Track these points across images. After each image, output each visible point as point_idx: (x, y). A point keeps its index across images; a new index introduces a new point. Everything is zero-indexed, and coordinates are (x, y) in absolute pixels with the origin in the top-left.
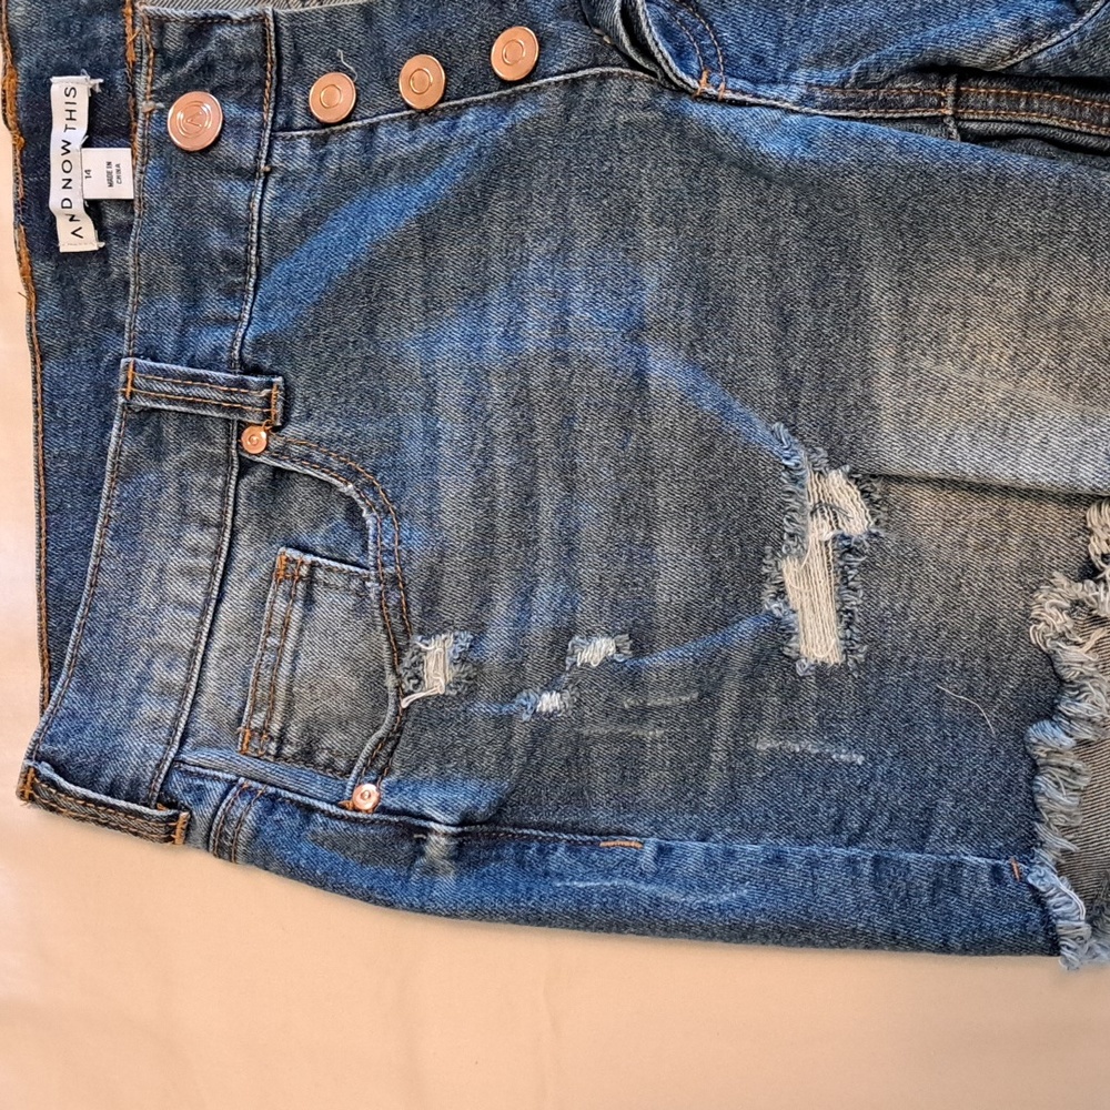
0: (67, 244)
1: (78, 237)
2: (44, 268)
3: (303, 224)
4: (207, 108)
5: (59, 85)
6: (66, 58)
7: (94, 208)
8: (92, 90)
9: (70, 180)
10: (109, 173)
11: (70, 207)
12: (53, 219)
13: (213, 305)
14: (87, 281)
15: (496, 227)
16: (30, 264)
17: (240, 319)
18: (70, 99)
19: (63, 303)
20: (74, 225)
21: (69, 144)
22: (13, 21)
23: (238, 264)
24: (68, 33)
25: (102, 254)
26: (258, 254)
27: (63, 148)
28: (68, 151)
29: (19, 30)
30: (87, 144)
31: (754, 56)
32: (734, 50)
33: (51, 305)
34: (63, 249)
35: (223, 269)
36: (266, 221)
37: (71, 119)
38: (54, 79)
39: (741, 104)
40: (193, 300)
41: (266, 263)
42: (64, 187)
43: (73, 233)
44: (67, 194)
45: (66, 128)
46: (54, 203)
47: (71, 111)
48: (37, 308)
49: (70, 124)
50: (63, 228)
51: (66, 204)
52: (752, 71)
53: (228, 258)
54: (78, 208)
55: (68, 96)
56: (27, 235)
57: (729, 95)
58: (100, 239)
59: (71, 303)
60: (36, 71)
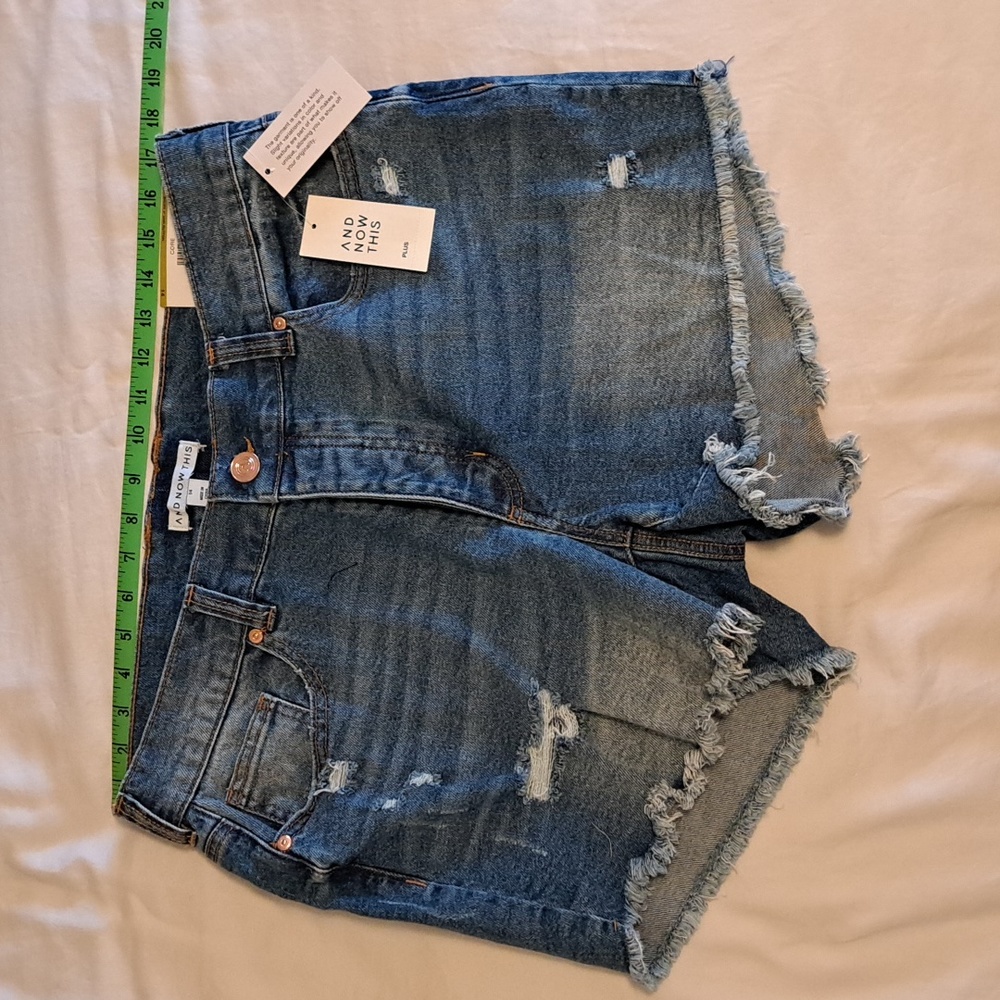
0: (173, 526)
1: (178, 523)
2: (158, 536)
3: (296, 528)
4: (251, 460)
5: (183, 445)
6: (189, 432)
7: (191, 510)
8: (200, 450)
9: (180, 494)
10: (202, 493)
11: (179, 508)
12: (168, 512)
13: (241, 563)
14: (180, 546)
15: (403, 556)
16: (151, 534)
17: (256, 572)
18: (188, 453)
19: (165, 556)
20: (178, 517)
21: (183, 475)
22: (164, 410)
23: (259, 544)
24: (192, 419)
25: (190, 534)
26: (270, 540)
27: (180, 477)
28: (182, 479)
29: (166, 415)
30: (193, 477)
31: (537, 501)
32: (527, 496)
33: (158, 557)
34: (170, 528)
35: (250, 544)
36: (276, 524)
37: (186, 463)
38: (181, 442)
39: (529, 528)
40: (230, 559)
41: (273, 544)
42: (177, 497)
43: (177, 521)
44: (178, 501)
45: (183, 467)
46: (170, 504)
47: (187, 459)
48: (150, 556)
49: (186, 465)
50: (172, 517)
51: (177, 506)
52: (535, 509)
53: (253, 540)
54: (183, 509)
55: (187, 451)
56: (152, 519)
58: (190, 526)
59: (170, 557)
60: (171, 436)
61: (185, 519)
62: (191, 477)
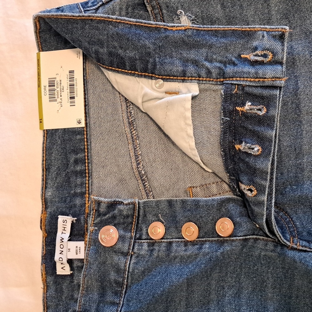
0: (59, 272)
1: (63, 269)
3: (143, 272)
4: (111, 231)
5: (61, 218)
6: (64, 210)
7: (70, 262)
8: (72, 221)
9: (62, 251)
10: (77, 250)
11: (62, 261)
12: (55, 263)
13: (110, 297)
14: (65, 284)
15: (213, 282)
16: (46, 277)
17: (120, 303)
18: (65, 224)
19: (56, 290)
20: (63, 266)
21: (63, 239)
22: (47, 197)
23: (120, 284)
24: (65, 201)
25: (72, 275)
26: (127, 281)
27: (61, 240)
28: (63, 242)
29: (49, 200)
31: (308, 232)
32: (300, 230)
33: (52, 292)
34: (58, 273)
35: (114, 285)
36: (131, 270)
37: (64, 230)
38: (59, 216)
39: (305, 251)
40: (102, 294)
41: (129, 284)
42: (60, 253)
43: (62, 268)
44: (61, 256)
45: (62, 233)
46: (56, 258)
47: (64, 228)
48: (47, 291)
49: (64, 232)
50: (59, 267)
51: (61, 259)
52: (307, 238)
53: (117, 282)
54: (65, 261)
55: (64, 222)
56: (46, 267)
57: (301, 248)
58: (71, 270)
59: (59, 291)
60: (52, 213)
61: (67, 267)
62: (69, 240)
